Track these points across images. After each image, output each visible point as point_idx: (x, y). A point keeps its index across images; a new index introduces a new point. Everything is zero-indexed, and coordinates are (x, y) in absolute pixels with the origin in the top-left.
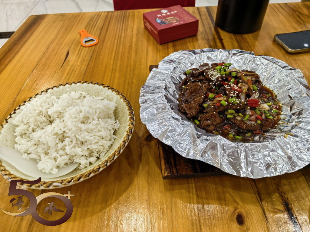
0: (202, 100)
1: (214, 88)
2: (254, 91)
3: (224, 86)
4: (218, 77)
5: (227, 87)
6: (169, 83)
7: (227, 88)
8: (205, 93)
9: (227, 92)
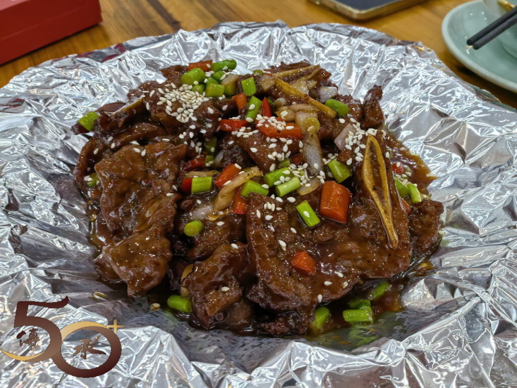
0: (172, 210)
1: (199, 149)
2: (342, 117)
3: (233, 133)
4: (203, 107)
5: (246, 131)
6: (25, 179)
7: (246, 135)
8: (172, 178)
9: (254, 150)
